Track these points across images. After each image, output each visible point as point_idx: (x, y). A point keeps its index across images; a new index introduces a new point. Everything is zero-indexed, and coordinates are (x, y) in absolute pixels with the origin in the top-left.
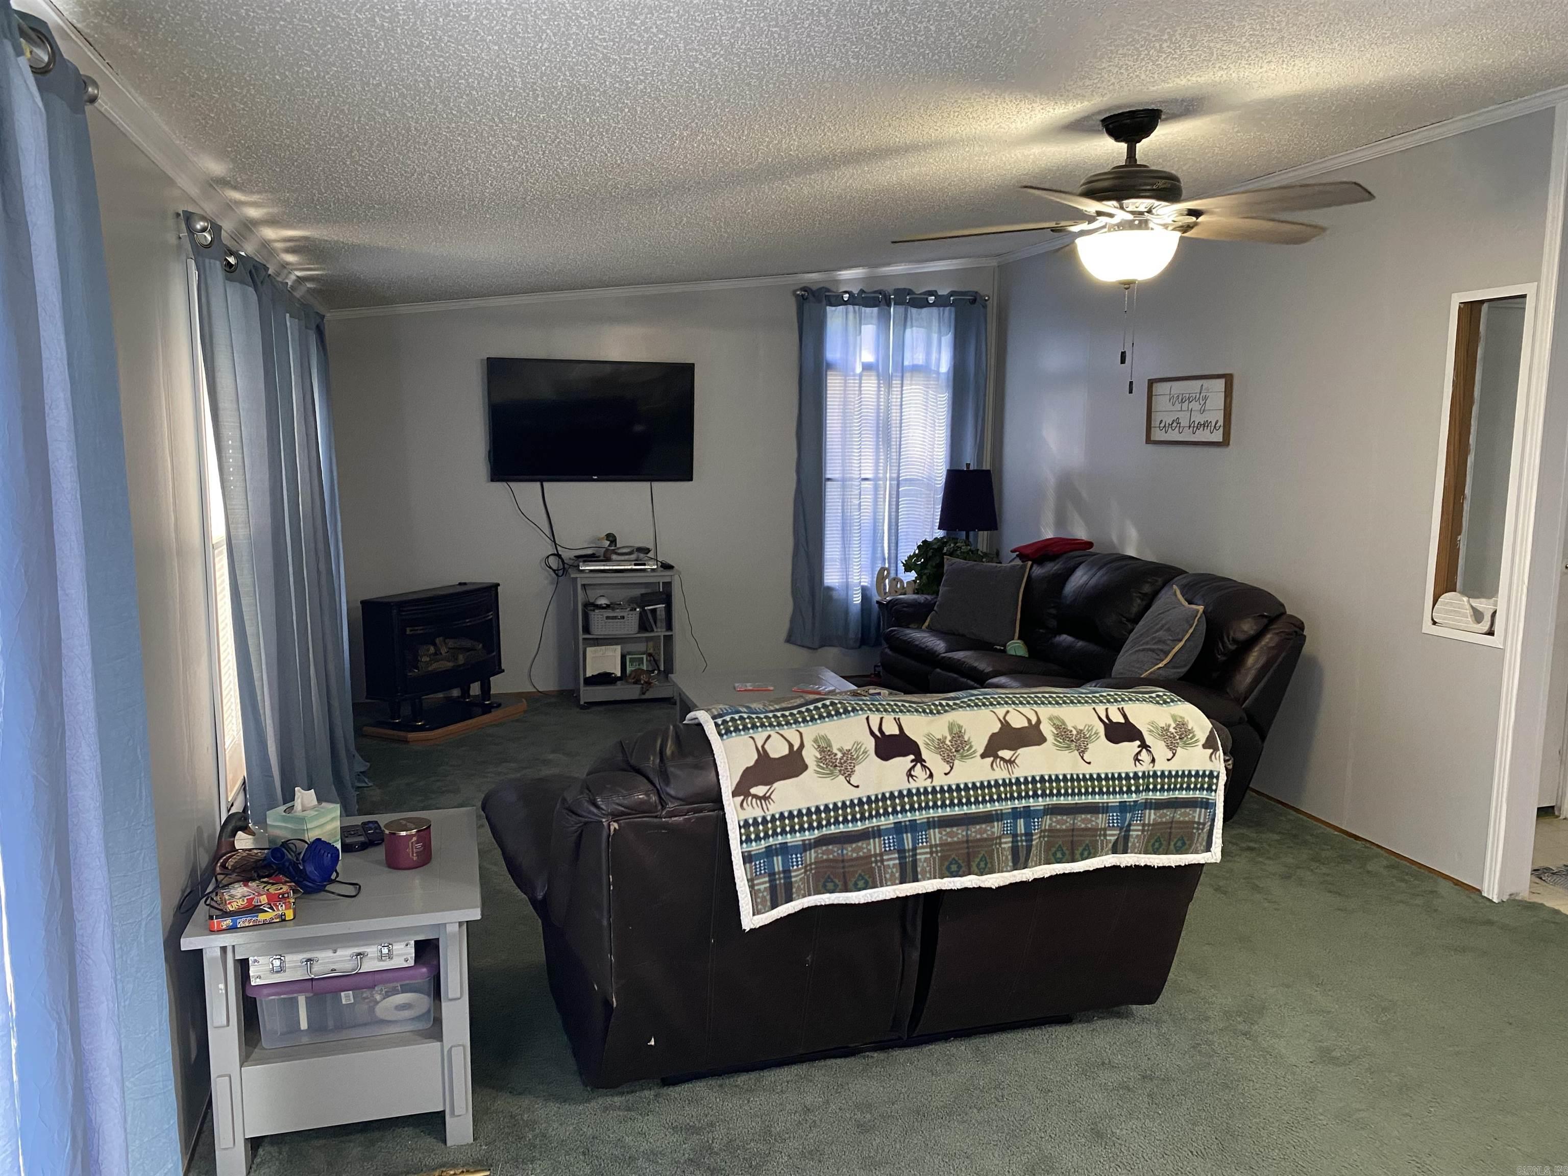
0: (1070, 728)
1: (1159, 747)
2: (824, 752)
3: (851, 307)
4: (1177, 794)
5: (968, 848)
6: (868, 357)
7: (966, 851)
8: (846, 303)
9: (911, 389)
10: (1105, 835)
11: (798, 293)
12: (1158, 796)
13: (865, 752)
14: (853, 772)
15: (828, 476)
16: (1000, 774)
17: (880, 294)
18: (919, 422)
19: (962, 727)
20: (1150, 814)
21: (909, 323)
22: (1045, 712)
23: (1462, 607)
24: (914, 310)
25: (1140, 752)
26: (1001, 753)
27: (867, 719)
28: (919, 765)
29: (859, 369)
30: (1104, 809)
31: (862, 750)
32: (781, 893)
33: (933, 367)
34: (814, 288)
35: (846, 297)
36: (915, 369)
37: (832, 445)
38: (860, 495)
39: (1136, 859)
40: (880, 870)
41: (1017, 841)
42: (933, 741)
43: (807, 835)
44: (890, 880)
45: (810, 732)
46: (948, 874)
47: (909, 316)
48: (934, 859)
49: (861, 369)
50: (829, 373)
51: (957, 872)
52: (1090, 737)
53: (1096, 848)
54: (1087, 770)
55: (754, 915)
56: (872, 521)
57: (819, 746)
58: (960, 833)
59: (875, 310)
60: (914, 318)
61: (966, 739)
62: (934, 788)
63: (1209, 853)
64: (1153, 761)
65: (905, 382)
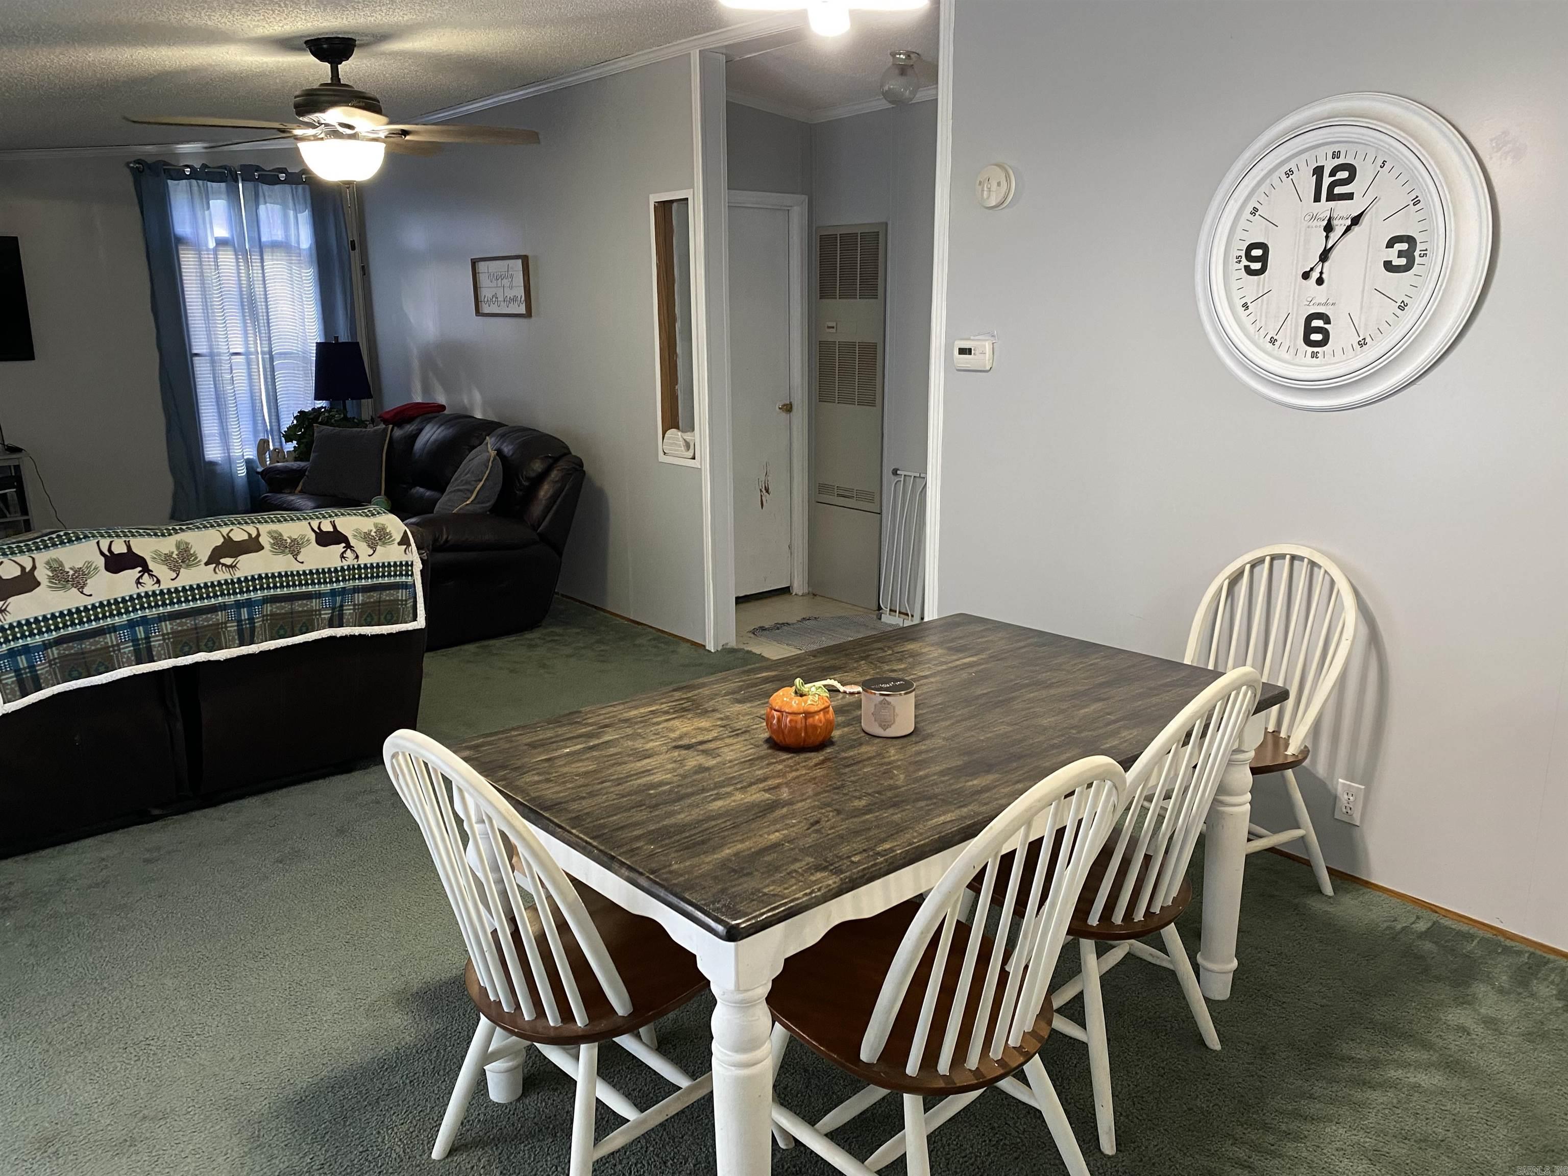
0: (285, 538)
1: (362, 548)
2: (56, 571)
3: (194, 182)
4: (380, 580)
5: (197, 633)
6: (221, 231)
7: (195, 635)
8: (188, 177)
9: (274, 264)
10: (320, 615)
11: (132, 165)
12: (363, 582)
13: (96, 568)
14: (85, 585)
15: (195, 351)
16: (223, 575)
17: (226, 169)
18: (286, 297)
19: (189, 544)
20: (358, 596)
21: (261, 200)
22: (264, 529)
23: (678, 440)
24: (265, 187)
25: (345, 552)
26: (222, 561)
27: (98, 543)
28: (146, 574)
29: (212, 244)
30: (319, 595)
31: (93, 567)
32: (29, 685)
33: (293, 243)
34: (150, 160)
35: (188, 171)
36: (275, 246)
37: (195, 320)
38: (231, 369)
39: (350, 631)
40: (117, 657)
41: (242, 625)
42: (160, 555)
43: (46, 636)
44: (127, 662)
45: (42, 558)
46: (181, 654)
47: (261, 194)
48: (167, 644)
49: (215, 244)
50: (180, 247)
51: (189, 651)
52: (302, 543)
53: (312, 624)
54: (301, 568)
55: (4, 703)
56: (249, 395)
57: (51, 567)
58: (189, 623)
59: (223, 185)
60: (266, 194)
61: (192, 552)
62: (161, 591)
63: (416, 622)
64: (357, 557)
65: (265, 257)
